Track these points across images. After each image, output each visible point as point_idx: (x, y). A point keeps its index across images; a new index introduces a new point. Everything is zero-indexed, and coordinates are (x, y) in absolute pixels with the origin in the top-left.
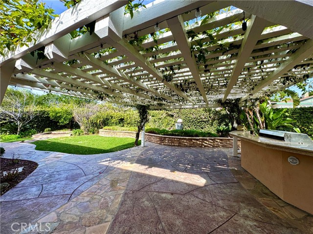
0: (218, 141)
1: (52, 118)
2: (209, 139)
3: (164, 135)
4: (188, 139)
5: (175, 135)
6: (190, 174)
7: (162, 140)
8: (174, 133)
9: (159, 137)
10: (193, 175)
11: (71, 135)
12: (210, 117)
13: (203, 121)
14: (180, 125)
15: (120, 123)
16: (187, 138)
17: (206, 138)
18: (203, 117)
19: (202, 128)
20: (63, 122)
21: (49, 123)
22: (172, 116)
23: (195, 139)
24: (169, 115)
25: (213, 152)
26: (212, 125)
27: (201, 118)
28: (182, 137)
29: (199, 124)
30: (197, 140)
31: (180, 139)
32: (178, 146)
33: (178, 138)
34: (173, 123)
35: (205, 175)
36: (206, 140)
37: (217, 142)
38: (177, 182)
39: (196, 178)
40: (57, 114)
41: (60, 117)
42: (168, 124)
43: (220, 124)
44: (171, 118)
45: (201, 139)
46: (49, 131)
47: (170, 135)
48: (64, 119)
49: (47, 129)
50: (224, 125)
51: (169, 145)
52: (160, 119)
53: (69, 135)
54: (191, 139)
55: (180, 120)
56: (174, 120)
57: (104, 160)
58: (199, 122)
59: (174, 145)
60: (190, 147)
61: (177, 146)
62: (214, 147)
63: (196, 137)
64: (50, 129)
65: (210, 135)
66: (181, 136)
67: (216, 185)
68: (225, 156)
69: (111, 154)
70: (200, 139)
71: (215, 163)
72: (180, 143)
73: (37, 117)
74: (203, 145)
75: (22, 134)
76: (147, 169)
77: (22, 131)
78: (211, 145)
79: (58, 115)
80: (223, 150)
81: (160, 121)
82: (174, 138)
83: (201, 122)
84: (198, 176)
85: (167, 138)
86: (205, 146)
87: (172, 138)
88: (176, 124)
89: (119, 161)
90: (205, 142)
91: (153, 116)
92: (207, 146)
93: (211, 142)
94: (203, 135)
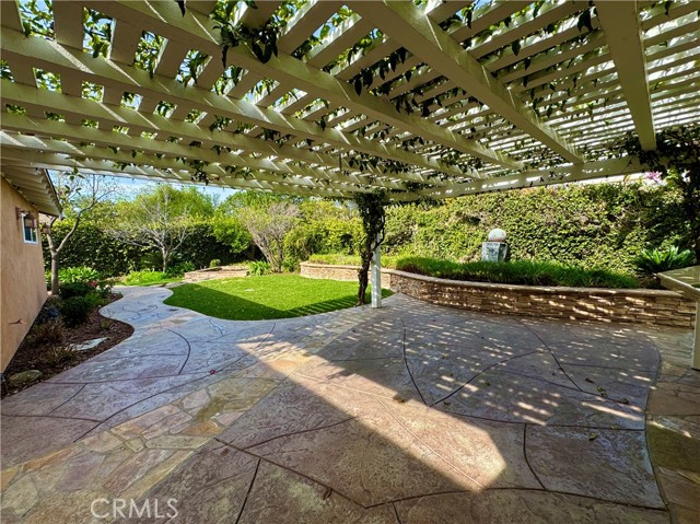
0: (639, 302)
1: (219, 239)
2: (597, 294)
3: (442, 277)
4: (515, 291)
5: (474, 278)
6: (452, 421)
7: (434, 291)
8: (470, 272)
9: (426, 281)
10: (462, 425)
11: (248, 273)
12: (611, 218)
13: (583, 233)
14: (496, 247)
15: (344, 246)
16: (511, 287)
17: (582, 290)
18: (584, 219)
19: (579, 257)
20: (237, 248)
21: (217, 250)
22: (476, 221)
23: (538, 293)
24: (466, 219)
25: (607, 340)
26: (620, 245)
27: (574, 223)
28: (493, 286)
29: (567, 243)
30: (547, 295)
31: (486, 289)
32: (482, 311)
33: (481, 288)
34: (477, 241)
35: (512, 436)
36: (585, 296)
37: (631, 304)
38: (383, 443)
39: (465, 441)
40: (226, 229)
41: (233, 236)
42: (464, 245)
43: (655, 240)
44: (475, 228)
45: (563, 293)
46: (217, 265)
47: (458, 277)
48: (240, 240)
49: (214, 261)
50: (676, 243)
51: (452, 306)
52: (442, 231)
53: (243, 274)
54: (527, 294)
55: (497, 233)
56: (481, 234)
57: (256, 338)
58: (567, 236)
59: (469, 309)
60: (522, 315)
61: (476, 310)
62: (616, 321)
63: (545, 285)
64: (218, 261)
65: (601, 278)
66: (494, 282)
67: (537, 497)
68: (652, 364)
69: (282, 323)
70: (557, 293)
71: (585, 386)
72: (485, 302)
73: (194, 238)
74: (572, 312)
75: (170, 272)
76: (333, 376)
77: (169, 265)
78: (604, 315)
79: (229, 232)
80: (653, 336)
81: (442, 237)
82: (469, 287)
83: (575, 234)
84: (482, 435)
85: (449, 285)
86: (580, 318)
87: (462, 287)
88: (484, 245)
89: (286, 344)
90: (582, 303)
91: (422, 225)
92: (587, 318)
93: (604, 306)
94: (576, 278)
